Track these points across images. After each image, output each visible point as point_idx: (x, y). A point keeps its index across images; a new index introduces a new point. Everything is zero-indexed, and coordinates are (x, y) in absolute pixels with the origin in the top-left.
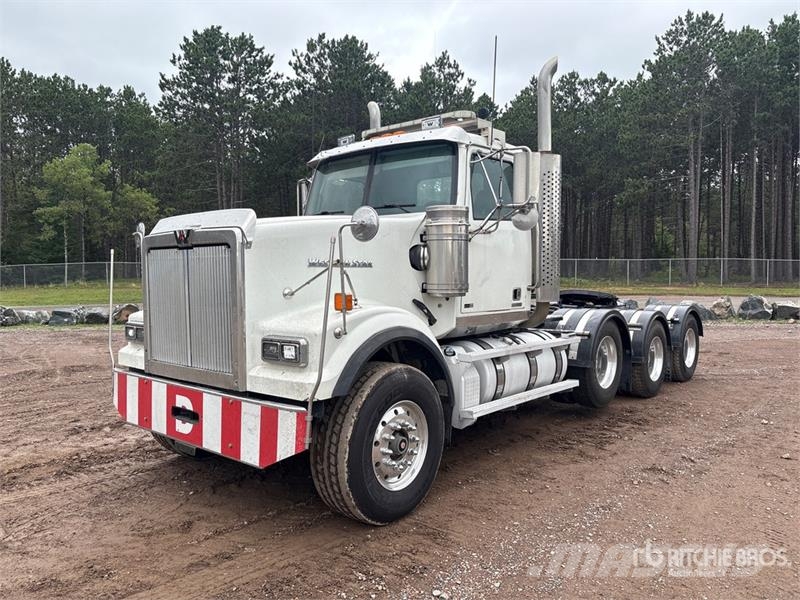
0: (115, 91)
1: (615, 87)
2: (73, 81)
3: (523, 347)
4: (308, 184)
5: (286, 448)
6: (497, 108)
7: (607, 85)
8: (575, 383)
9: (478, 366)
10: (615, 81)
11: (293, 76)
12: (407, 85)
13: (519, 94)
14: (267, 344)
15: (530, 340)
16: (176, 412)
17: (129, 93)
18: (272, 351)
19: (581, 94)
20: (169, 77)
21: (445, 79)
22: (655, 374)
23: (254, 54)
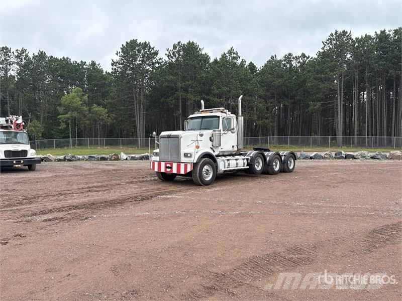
0: (87, 63)
1: (309, 59)
2: (70, 59)
3: (234, 158)
4: (187, 122)
5: (189, 170)
6: (257, 68)
7: (305, 59)
8: (248, 167)
9: (223, 161)
10: (309, 57)
11: (167, 59)
12: (216, 61)
13: (266, 63)
14: (185, 154)
15: (237, 157)
16: (167, 167)
17: (93, 64)
18: (186, 155)
19: (294, 63)
20: (115, 61)
21: (232, 59)
22: (277, 169)
23: (150, 50)
